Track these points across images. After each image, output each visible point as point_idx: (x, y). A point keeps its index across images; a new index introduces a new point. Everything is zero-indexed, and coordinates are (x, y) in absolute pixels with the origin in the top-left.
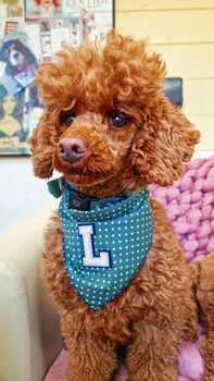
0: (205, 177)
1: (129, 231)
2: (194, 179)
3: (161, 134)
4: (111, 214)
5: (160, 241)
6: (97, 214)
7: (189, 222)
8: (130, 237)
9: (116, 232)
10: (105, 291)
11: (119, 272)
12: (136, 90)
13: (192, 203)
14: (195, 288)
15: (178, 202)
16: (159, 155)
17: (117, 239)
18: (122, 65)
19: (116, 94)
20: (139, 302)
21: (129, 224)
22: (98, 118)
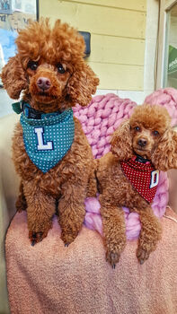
0: (104, 108)
1: (63, 131)
2: (96, 109)
3: (82, 79)
4: (53, 121)
5: (78, 139)
6: (45, 121)
7: (93, 138)
8: (63, 134)
9: (56, 132)
10: (50, 162)
11: (57, 152)
12: (73, 55)
13: (94, 125)
14: (95, 173)
15: (86, 125)
16: (81, 90)
17: (56, 135)
18: (67, 42)
19: (62, 56)
20: (66, 171)
21: (63, 128)
22: (52, 67)
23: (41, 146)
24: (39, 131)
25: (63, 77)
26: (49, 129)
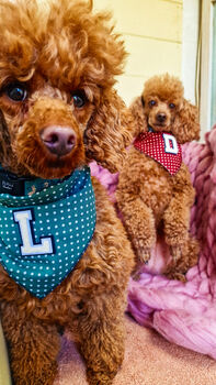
4: (51, 196)
6: (35, 197)
8: (73, 219)
9: (59, 215)
21: (72, 206)
23: (28, 248)
24: (23, 217)
25: (82, 113)
26: (43, 212)
